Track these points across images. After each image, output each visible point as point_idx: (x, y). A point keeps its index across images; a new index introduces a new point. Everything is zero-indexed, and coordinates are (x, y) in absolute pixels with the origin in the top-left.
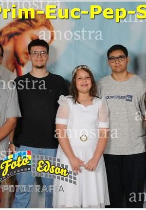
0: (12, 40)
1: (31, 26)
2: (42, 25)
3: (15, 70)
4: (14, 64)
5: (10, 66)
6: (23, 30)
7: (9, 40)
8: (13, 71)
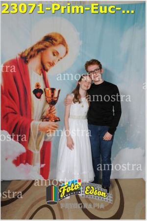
0: (40, 54)
1: (52, 44)
3: (42, 74)
6: (47, 47)
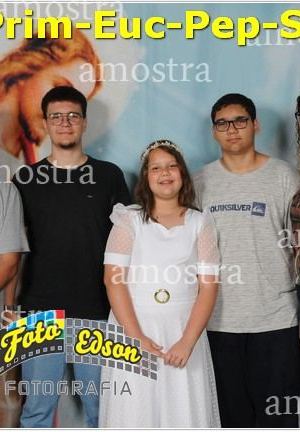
0: (14, 90)
1: (52, 58)
2: (75, 57)
3: (21, 154)
4: (20, 140)
5: (11, 144)
6: (36, 68)
7: (7, 90)
8: (17, 155)
